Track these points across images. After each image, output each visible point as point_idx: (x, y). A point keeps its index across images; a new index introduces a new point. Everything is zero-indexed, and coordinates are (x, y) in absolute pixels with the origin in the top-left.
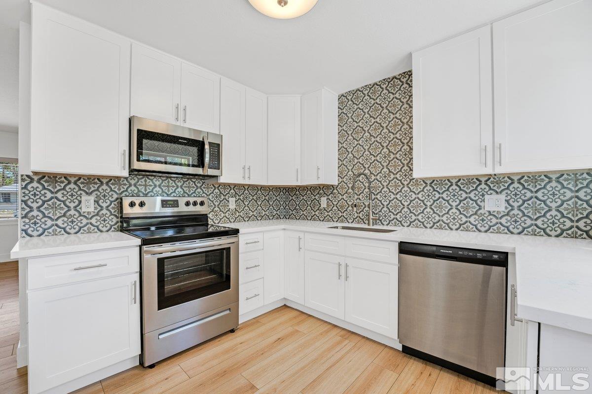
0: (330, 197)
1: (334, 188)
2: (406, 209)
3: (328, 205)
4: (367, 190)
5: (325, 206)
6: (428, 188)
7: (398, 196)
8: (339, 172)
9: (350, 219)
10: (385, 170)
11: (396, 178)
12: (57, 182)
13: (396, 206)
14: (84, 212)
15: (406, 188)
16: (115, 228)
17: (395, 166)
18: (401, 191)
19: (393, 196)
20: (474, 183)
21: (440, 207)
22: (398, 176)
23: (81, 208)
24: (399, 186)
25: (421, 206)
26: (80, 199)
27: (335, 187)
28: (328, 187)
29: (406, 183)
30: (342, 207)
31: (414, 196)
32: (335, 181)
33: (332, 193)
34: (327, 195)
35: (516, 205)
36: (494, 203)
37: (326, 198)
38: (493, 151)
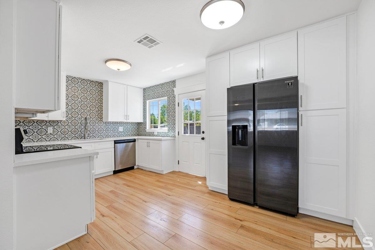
0: (55, 127)
1: (58, 122)
2: (97, 132)
3: (54, 132)
5: (51, 132)
6: (104, 124)
7: (94, 127)
9: (70, 138)
11: (93, 120)
15: (97, 124)
17: (93, 115)
22: (94, 119)
24: (94, 123)
25: (102, 131)
28: (53, 121)
29: (97, 122)
30: (64, 132)
31: (100, 127)
33: (57, 125)
34: (53, 126)
35: (125, 129)
36: (121, 129)
37: (52, 128)
38: (127, 116)
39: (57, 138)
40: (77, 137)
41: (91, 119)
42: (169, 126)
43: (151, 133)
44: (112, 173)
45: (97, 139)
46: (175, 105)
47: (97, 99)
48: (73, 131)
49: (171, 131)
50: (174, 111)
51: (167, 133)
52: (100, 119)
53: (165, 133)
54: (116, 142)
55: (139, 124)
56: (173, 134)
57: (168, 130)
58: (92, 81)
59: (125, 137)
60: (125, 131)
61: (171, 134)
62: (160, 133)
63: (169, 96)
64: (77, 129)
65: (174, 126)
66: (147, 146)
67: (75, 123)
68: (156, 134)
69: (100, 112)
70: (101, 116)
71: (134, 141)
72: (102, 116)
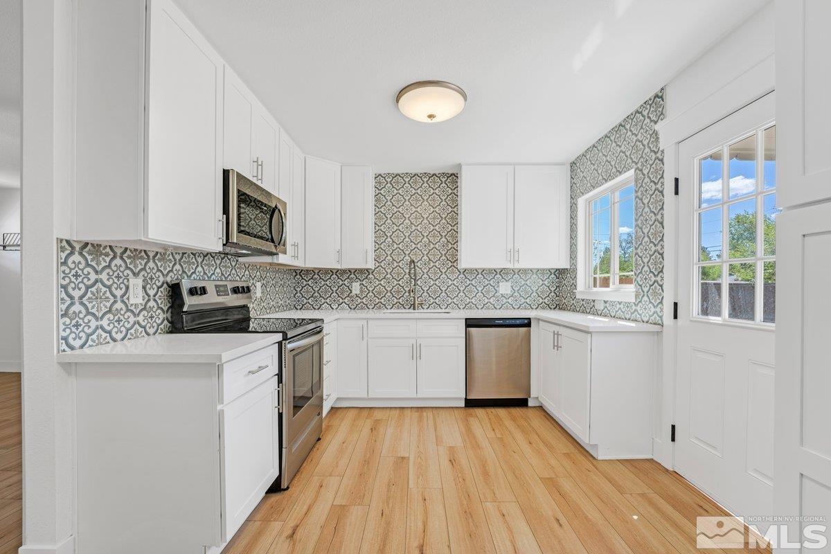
0: (364, 282)
1: (369, 272)
2: (443, 294)
3: (361, 291)
4: (407, 276)
5: (358, 292)
6: (462, 276)
7: (437, 282)
8: (376, 255)
10: (425, 257)
11: (435, 266)
12: (102, 254)
13: (435, 292)
14: (132, 305)
15: (444, 276)
16: (162, 330)
17: (434, 255)
18: (439, 278)
19: (432, 282)
20: (493, 273)
21: (470, 292)
22: (437, 264)
23: (128, 299)
24: (438, 273)
25: (456, 291)
26: (127, 284)
27: (371, 271)
28: (361, 271)
29: (444, 271)
30: (379, 293)
31: (450, 282)
32: (371, 265)
33: (366, 278)
34: (360, 281)
35: (516, 289)
36: (505, 288)
37: (358, 283)
38: (514, 253)
39: (366, 305)
40: (403, 305)
41: (432, 264)
42: (639, 279)
43: (588, 301)
44: (463, 404)
45: (425, 311)
46: (662, 192)
47: (444, 216)
48: (394, 291)
49: (645, 298)
50: (659, 217)
51: (634, 308)
52: (450, 264)
53: (628, 305)
54: (471, 323)
55: (560, 273)
56: (653, 310)
57: (637, 296)
58: (433, 175)
59: (516, 311)
60: (516, 294)
61: (647, 311)
62: (613, 304)
63: (639, 165)
64: (403, 287)
65: (659, 279)
66: (554, 346)
67: (398, 274)
68: (599, 306)
69: (450, 246)
70: (453, 255)
71: (527, 323)
72: (457, 255)
